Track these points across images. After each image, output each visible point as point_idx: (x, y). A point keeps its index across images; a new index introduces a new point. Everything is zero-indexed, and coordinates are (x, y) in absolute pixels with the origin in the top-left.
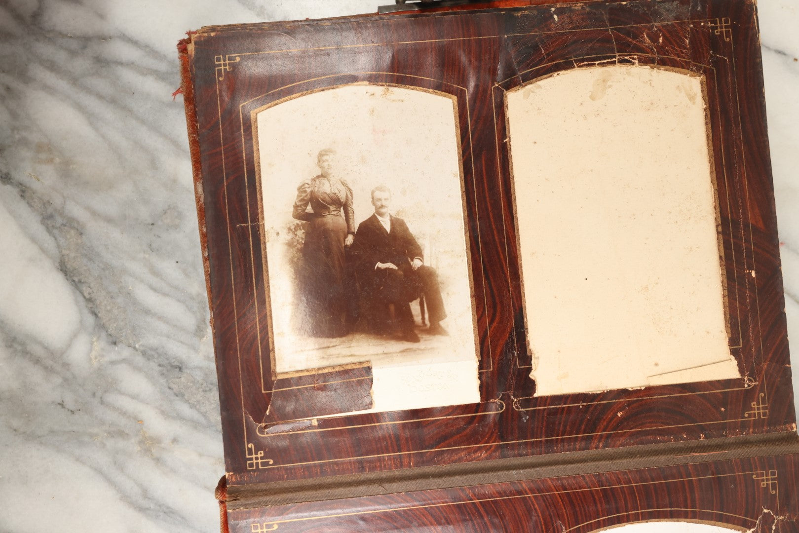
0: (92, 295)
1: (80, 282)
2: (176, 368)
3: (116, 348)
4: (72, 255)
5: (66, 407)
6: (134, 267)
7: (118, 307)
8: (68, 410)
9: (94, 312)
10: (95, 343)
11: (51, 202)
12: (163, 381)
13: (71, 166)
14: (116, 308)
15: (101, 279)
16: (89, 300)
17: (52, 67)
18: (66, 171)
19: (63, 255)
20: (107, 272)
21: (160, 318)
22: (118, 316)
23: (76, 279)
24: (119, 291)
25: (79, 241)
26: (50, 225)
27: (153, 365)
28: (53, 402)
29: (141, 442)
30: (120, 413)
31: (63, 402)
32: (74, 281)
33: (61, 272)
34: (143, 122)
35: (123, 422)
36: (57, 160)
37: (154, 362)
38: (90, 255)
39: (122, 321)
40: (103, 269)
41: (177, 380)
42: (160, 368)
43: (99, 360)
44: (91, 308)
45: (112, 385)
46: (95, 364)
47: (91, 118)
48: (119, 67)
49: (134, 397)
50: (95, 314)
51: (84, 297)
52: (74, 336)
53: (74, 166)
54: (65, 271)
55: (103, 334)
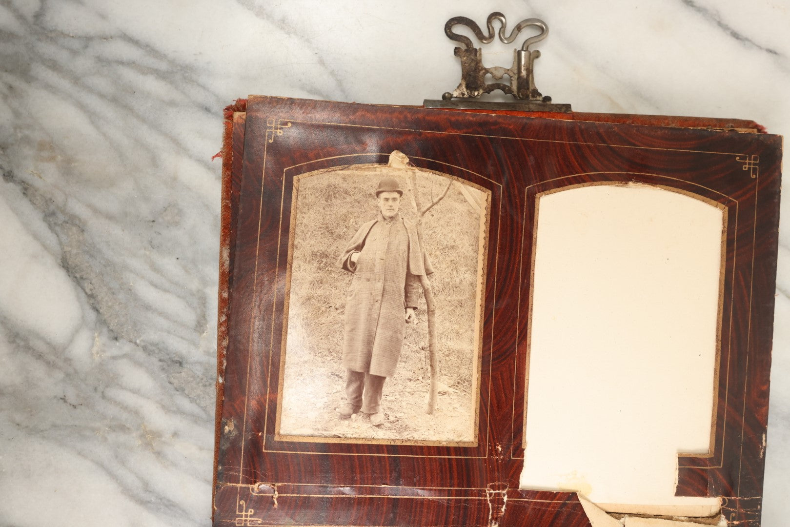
0: (94, 292)
1: (82, 278)
2: (177, 363)
3: (118, 344)
4: (74, 251)
5: (68, 401)
6: (135, 263)
7: (119, 304)
8: (70, 405)
9: (96, 307)
10: (97, 339)
11: (53, 199)
12: (163, 375)
13: (73, 164)
14: (118, 304)
15: (103, 275)
16: (91, 296)
17: (54, 66)
18: (68, 168)
19: (65, 252)
20: (108, 268)
21: (161, 314)
22: (119, 312)
23: (78, 276)
24: (120, 287)
25: (81, 238)
26: (53, 222)
27: (154, 360)
28: (55, 397)
29: (142, 436)
30: (121, 408)
31: (65, 396)
32: (76, 277)
33: (63, 269)
34: (144, 120)
35: (124, 416)
36: (59, 158)
37: (155, 357)
38: (92, 251)
39: (123, 317)
40: (105, 266)
41: (178, 375)
42: (161, 363)
43: (101, 356)
44: (93, 304)
45: (113, 380)
46: (97, 359)
47: (93, 116)
48: (120, 66)
49: (136, 392)
50: (97, 310)
51: (86, 293)
52: (76, 331)
53: (76, 164)
54: (67, 268)
55: (105, 330)
